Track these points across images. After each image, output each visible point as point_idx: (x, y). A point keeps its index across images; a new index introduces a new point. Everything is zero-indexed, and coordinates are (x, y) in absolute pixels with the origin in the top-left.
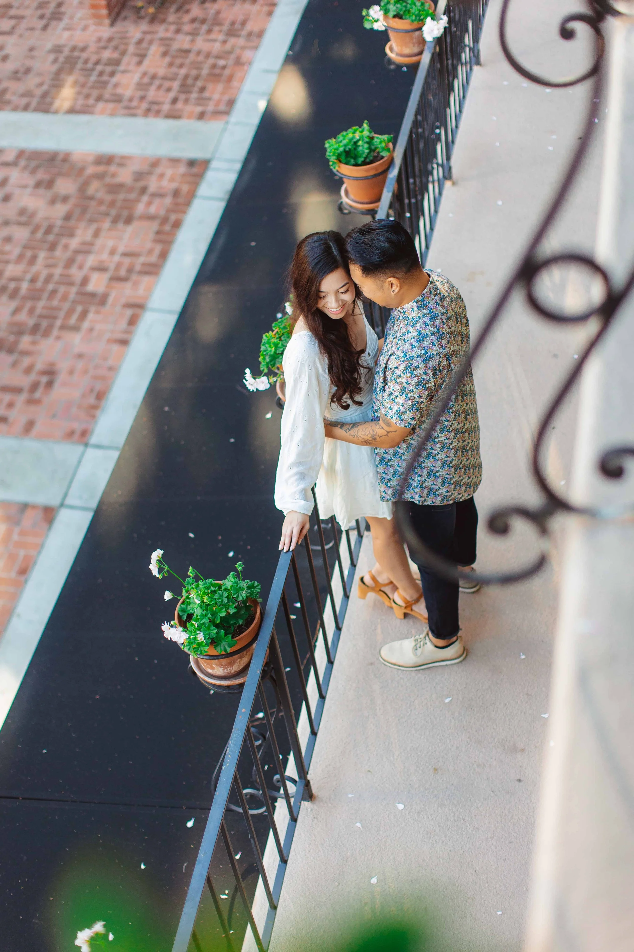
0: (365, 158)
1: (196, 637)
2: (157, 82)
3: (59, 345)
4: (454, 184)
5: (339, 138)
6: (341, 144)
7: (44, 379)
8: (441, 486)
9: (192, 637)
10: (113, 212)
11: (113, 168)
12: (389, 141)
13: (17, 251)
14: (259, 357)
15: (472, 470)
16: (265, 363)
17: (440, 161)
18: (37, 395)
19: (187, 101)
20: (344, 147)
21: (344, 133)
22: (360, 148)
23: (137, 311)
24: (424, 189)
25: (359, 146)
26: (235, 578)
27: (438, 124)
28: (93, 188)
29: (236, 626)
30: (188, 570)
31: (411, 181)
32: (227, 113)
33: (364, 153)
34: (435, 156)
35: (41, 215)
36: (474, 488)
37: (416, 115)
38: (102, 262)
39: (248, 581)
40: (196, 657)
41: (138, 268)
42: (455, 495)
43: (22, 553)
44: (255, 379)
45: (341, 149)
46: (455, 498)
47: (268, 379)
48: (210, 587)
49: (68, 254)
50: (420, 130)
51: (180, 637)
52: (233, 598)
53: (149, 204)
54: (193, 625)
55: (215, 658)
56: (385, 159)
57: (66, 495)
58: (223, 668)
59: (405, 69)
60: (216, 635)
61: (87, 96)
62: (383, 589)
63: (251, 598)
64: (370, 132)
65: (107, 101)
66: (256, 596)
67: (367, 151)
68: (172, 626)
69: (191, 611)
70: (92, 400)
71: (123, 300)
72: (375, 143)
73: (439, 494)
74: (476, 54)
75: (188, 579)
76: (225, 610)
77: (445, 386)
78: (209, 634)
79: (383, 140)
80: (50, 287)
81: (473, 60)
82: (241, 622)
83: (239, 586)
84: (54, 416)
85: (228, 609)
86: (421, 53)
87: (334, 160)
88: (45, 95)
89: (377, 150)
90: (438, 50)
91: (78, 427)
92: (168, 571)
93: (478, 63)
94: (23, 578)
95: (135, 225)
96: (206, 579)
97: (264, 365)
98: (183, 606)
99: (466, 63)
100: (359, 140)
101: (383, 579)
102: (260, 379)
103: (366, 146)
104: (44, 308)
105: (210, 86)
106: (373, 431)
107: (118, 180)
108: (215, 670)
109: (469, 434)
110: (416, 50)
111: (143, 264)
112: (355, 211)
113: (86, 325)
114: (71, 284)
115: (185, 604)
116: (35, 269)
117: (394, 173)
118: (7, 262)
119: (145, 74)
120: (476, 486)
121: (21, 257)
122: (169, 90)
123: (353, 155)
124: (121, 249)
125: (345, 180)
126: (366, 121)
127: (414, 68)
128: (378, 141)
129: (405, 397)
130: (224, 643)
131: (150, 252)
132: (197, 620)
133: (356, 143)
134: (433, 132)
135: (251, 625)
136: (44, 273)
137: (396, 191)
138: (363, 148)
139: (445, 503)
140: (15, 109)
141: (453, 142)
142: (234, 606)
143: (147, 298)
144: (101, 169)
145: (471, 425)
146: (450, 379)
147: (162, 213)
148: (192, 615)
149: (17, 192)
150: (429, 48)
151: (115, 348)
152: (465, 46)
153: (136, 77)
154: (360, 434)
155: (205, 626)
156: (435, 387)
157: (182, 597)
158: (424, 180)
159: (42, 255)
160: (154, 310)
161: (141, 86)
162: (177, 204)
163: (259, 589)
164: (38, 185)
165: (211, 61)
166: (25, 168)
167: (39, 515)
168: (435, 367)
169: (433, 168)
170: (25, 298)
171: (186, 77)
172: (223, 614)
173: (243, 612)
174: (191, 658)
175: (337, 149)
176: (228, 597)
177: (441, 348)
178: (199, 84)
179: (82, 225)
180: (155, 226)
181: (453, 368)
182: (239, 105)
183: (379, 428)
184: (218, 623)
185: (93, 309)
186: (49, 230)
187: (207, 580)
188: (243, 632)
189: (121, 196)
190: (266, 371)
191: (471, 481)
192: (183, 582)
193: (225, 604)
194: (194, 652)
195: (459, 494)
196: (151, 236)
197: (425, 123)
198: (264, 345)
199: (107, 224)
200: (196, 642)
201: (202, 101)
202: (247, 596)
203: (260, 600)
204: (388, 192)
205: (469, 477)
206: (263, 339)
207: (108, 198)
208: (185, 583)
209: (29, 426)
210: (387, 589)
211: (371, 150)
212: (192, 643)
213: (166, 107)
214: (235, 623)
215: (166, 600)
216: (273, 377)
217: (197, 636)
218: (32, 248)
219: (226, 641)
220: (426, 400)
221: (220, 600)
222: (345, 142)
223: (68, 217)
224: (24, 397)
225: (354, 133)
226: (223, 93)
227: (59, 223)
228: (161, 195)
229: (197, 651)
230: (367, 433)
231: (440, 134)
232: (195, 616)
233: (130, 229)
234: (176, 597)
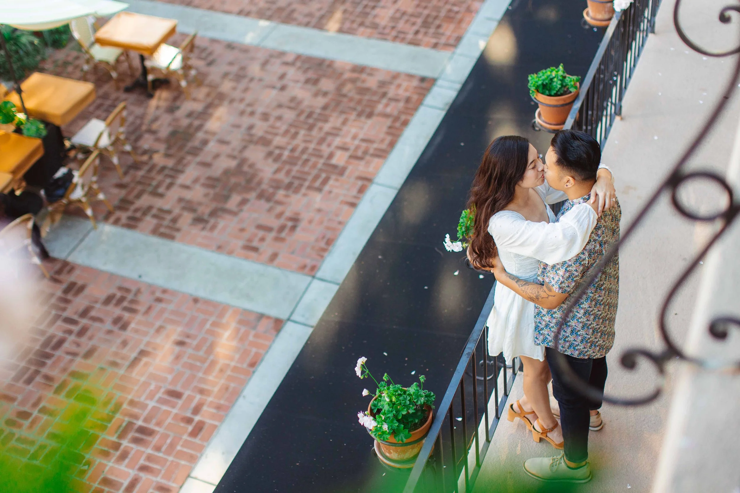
0: (557, 91)
1: (381, 426)
2: (406, 18)
3: (305, 200)
4: (622, 119)
5: (539, 74)
6: (540, 79)
7: (290, 224)
8: (580, 343)
9: (379, 426)
10: (359, 108)
11: (364, 76)
12: (577, 81)
13: (284, 128)
14: (458, 226)
15: (607, 336)
16: (461, 232)
17: (614, 101)
18: (283, 235)
19: (426, 34)
20: (542, 81)
21: (544, 71)
22: (555, 84)
23: (365, 183)
24: (599, 119)
25: (554, 82)
26: (417, 387)
27: (616, 73)
28: (348, 88)
29: (413, 423)
30: (383, 375)
31: (590, 113)
32: (455, 46)
33: (557, 87)
34: (611, 96)
35: (306, 103)
36: (606, 350)
37: (600, 64)
38: (345, 143)
39: (427, 391)
40: (379, 441)
41: (371, 151)
42: (590, 352)
43: (254, 350)
44: (452, 242)
45: (540, 82)
46: (589, 355)
47: (462, 244)
48: (398, 391)
49: (322, 135)
50: (602, 76)
51: (370, 424)
52: (413, 402)
53: (387, 105)
54: (381, 417)
55: (394, 445)
56: (572, 94)
57: (292, 313)
58: (398, 454)
59: (595, 30)
60: (397, 427)
61: (353, 22)
62: (526, 416)
63: (427, 404)
64: (564, 73)
65: (367, 27)
66: (430, 403)
67: (559, 86)
68: (365, 415)
69: (381, 407)
70: (322, 244)
71: (357, 174)
72: (566, 81)
73: (577, 349)
74: (652, 25)
75: (382, 382)
76: (407, 410)
77: (595, 265)
78: (392, 426)
79: (572, 79)
80: (305, 157)
81: (649, 29)
82: (417, 421)
83: (419, 394)
84: (293, 253)
85: (409, 409)
86: (610, 19)
87: (533, 90)
88: (322, 17)
89: (567, 87)
90: (623, 18)
91: (309, 262)
92: (368, 374)
93: (653, 32)
94: (251, 369)
95: (374, 120)
96: (396, 384)
97: (460, 233)
98: (375, 402)
99: (643, 30)
100: (554, 77)
101: (527, 408)
102: (456, 243)
103: (559, 82)
104: (298, 171)
105: (445, 25)
106: (538, 292)
107: (367, 85)
108: (392, 455)
109: (609, 307)
110: (606, 16)
111: (376, 149)
112: (544, 129)
113: (327, 188)
114: (321, 157)
115: (377, 401)
116: (295, 142)
117: (577, 105)
118: (276, 134)
119: (398, 10)
120: (608, 349)
121: (287, 132)
122: (414, 24)
123: (548, 88)
124: (361, 136)
125: (540, 105)
126: (562, 64)
127: (603, 30)
128: (569, 80)
129: (564, 270)
130: (402, 435)
131: (382, 141)
132: (384, 414)
133: (551, 79)
134: (611, 79)
135: (424, 424)
136: (302, 146)
137: (577, 119)
138: (557, 84)
139: (581, 357)
140: (300, 24)
141: (625, 88)
142: (414, 408)
143: (375, 174)
144: (355, 75)
145: (611, 301)
146: (600, 261)
147: (395, 113)
148: (381, 410)
149: (291, 84)
150: (616, 16)
151: (346, 208)
152: (645, 17)
153: (390, 12)
154: (528, 291)
155: (390, 420)
156: (588, 264)
157: (376, 395)
158: (599, 113)
159: (302, 132)
160: (378, 184)
161: (394, 19)
162: (407, 108)
163: (434, 398)
164: (307, 81)
165: (448, 7)
166: (300, 68)
167: (270, 324)
168: (591, 250)
169: (607, 105)
170: (285, 162)
171: (428, 16)
172: (404, 413)
173: (419, 413)
174: (375, 442)
175: (537, 82)
176: (410, 400)
177: (597, 236)
178: (437, 22)
179: (335, 114)
180: (388, 122)
181: (604, 253)
182: (465, 42)
183: (543, 291)
184: (400, 419)
185: (333, 177)
186: (310, 115)
187: (396, 386)
188: (418, 429)
189: (367, 97)
190: (461, 238)
191: (605, 345)
192: (378, 384)
193: (407, 405)
194: (379, 437)
195: (594, 352)
196: (385, 129)
197: (606, 72)
198: (462, 218)
199: (353, 116)
200: (381, 430)
201: (437, 35)
202: (424, 402)
203: (433, 407)
204: (572, 118)
205: (604, 341)
206: (462, 214)
207: (357, 97)
208: (379, 385)
209: (274, 257)
210: (530, 417)
211: (562, 86)
212: (378, 431)
213: (410, 36)
214: (412, 421)
215: (363, 396)
216: (466, 243)
217: (383, 426)
218: (296, 127)
219: (404, 434)
220: (580, 274)
221: (404, 402)
222: (543, 78)
223: (325, 108)
224: (273, 234)
225: (552, 72)
226: (454, 31)
227: (318, 111)
228: (397, 100)
229: (381, 437)
230: (533, 292)
231: (616, 81)
232: (383, 411)
233: (370, 122)
234: (371, 394)
